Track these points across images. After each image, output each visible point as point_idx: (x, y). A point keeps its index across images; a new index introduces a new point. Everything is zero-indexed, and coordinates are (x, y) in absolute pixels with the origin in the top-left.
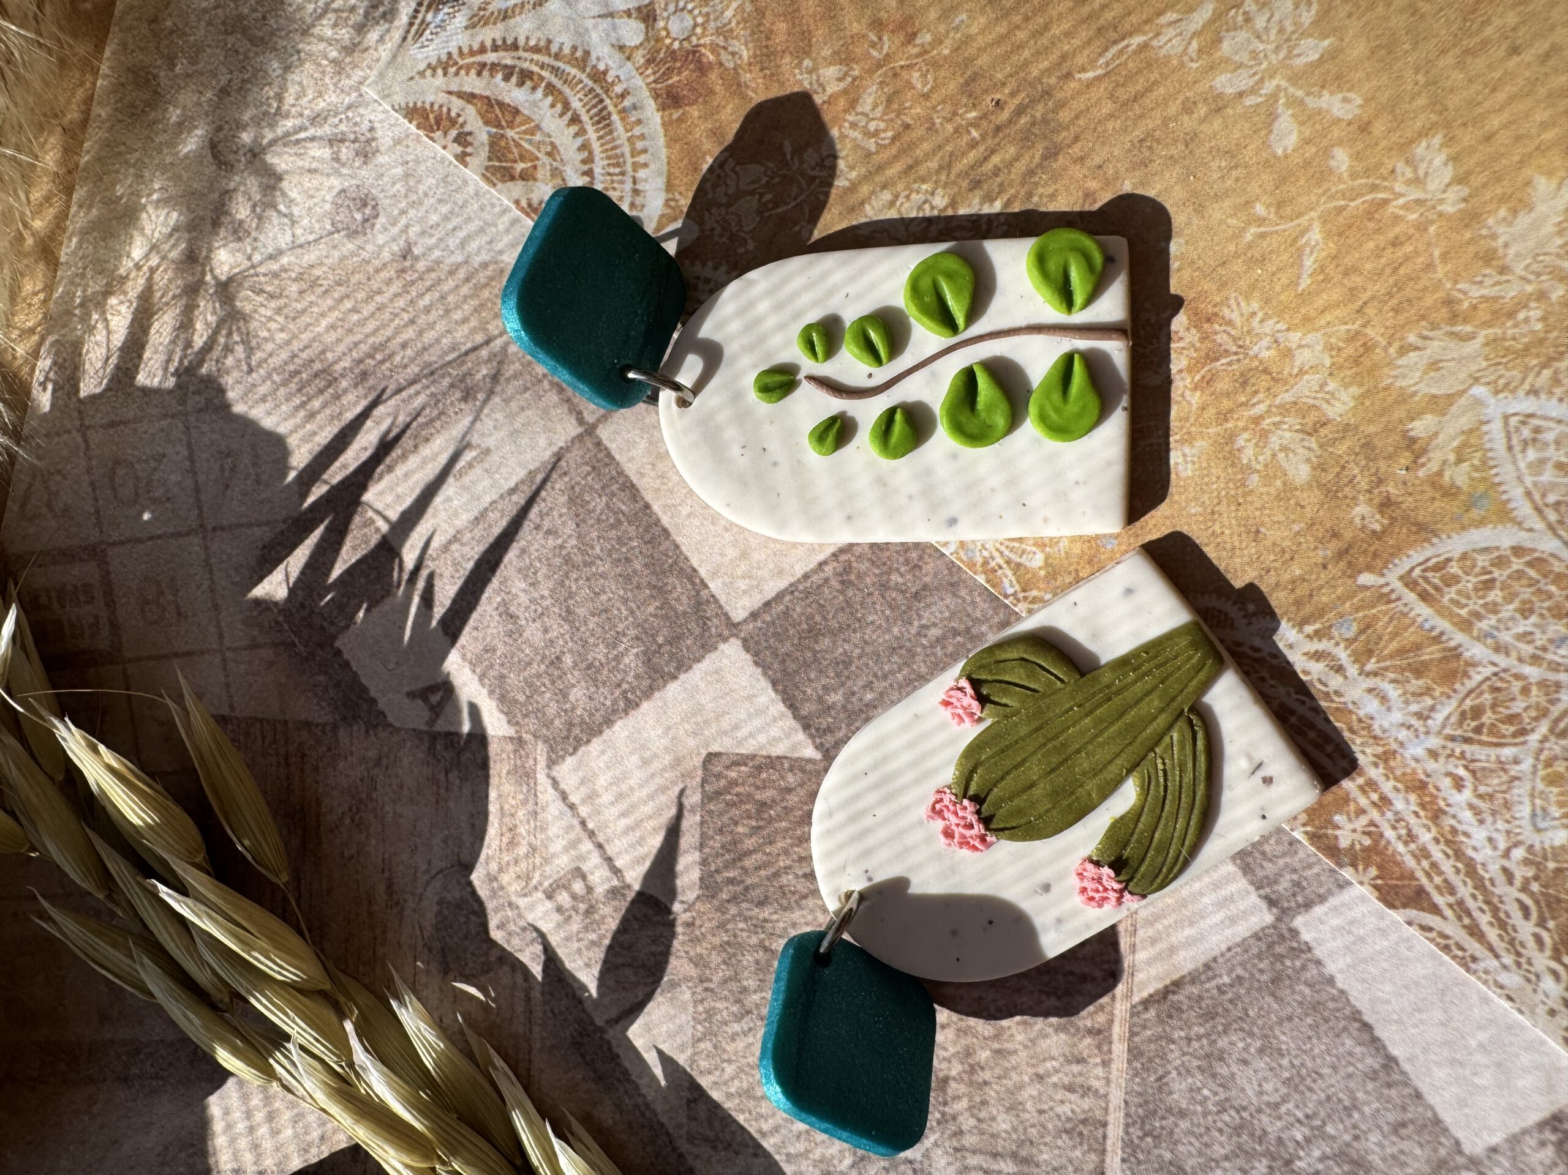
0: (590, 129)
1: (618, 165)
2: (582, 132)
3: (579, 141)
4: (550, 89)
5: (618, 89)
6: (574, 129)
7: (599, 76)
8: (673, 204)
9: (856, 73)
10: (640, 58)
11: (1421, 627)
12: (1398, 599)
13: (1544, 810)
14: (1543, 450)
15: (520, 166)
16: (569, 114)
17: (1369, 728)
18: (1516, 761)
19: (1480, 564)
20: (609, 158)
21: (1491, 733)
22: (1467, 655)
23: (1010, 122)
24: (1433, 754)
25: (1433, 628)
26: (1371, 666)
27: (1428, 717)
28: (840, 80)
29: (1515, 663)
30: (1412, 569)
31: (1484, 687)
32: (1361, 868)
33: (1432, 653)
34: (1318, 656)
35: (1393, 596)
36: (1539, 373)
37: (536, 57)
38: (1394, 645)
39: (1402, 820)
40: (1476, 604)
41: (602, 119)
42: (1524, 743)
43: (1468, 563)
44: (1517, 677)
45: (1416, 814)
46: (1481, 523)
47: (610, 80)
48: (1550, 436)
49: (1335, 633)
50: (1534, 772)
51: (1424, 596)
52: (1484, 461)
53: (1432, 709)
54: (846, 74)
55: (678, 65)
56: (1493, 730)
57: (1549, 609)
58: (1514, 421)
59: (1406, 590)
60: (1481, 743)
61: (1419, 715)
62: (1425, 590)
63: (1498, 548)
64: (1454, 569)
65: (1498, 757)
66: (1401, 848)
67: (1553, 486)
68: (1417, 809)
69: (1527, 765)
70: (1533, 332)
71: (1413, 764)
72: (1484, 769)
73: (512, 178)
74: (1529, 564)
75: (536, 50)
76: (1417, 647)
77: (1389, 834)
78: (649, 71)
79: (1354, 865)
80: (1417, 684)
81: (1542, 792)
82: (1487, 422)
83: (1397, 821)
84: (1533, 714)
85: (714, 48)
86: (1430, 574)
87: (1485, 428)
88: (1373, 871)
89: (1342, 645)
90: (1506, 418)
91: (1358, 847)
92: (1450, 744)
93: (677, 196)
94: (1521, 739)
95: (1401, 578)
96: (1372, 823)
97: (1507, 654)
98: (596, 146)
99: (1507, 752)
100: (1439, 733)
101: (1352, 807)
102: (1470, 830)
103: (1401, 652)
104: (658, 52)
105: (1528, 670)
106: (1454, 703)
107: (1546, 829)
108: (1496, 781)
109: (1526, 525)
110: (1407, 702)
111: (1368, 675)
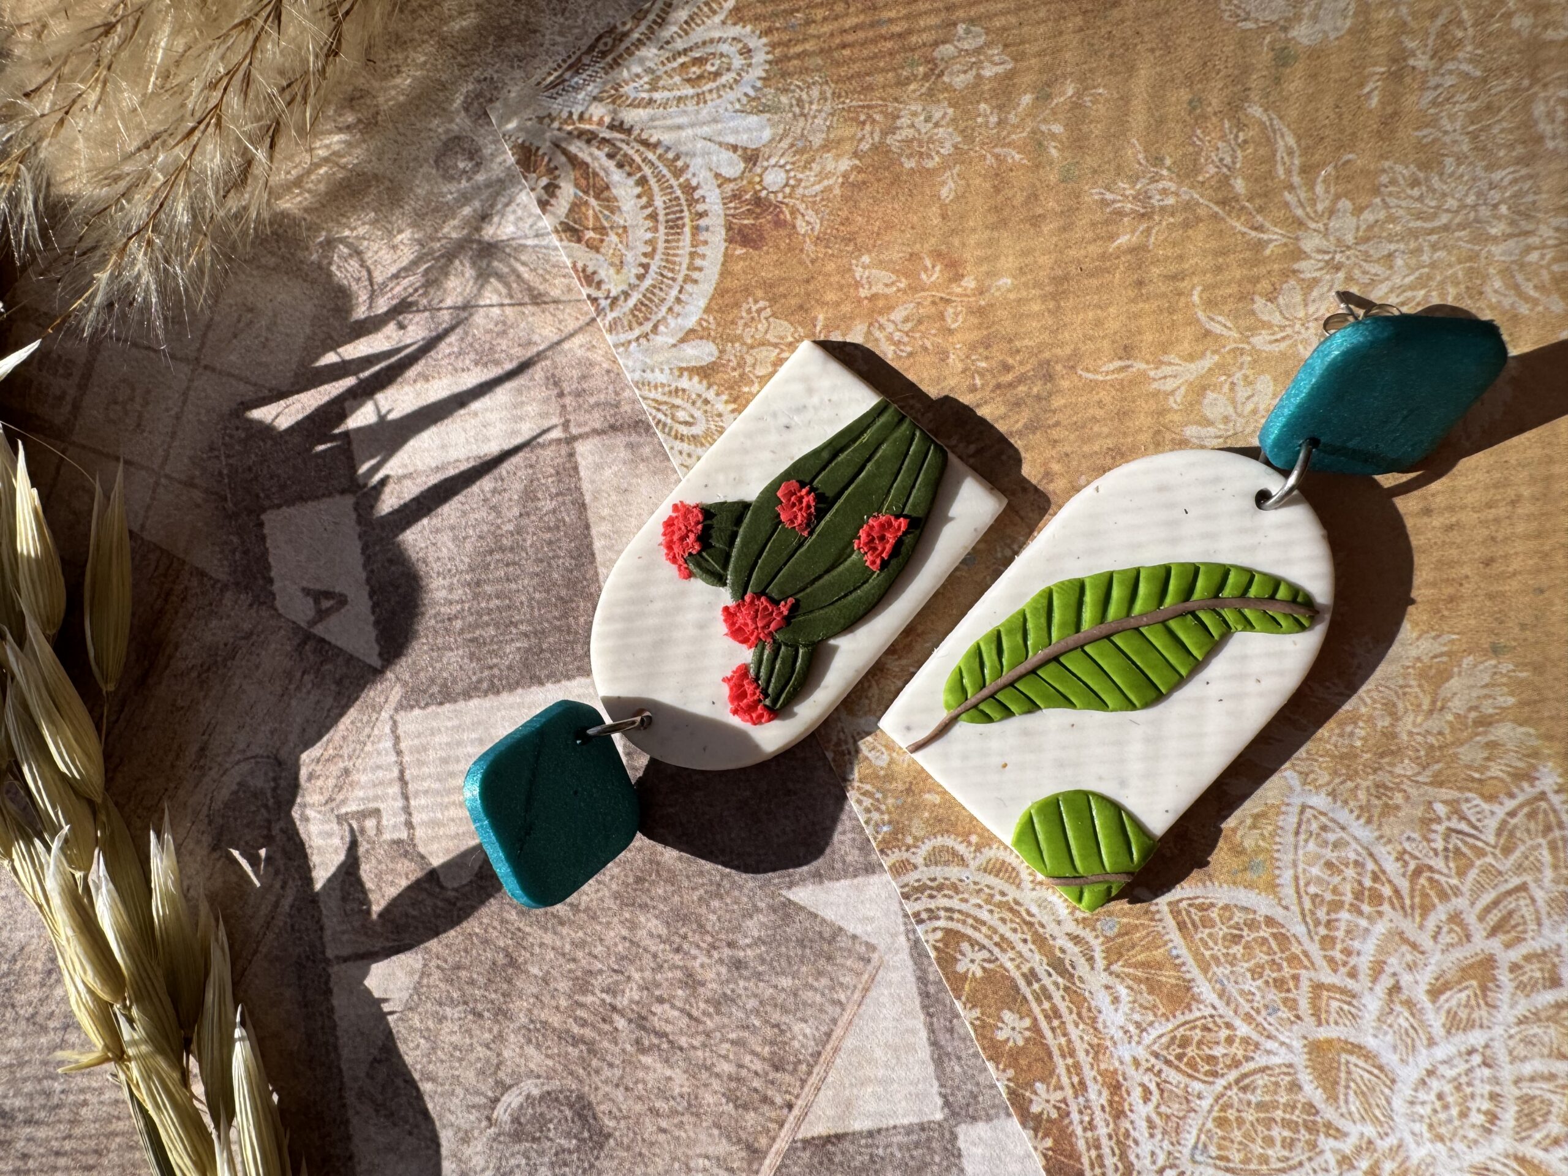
0: (662, 229)
1: (672, 271)
2: (655, 230)
3: (649, 235)
4: (643, 181)
5: (700, 208)
6: (649, 224)
7: (689, 189)
8: (705, 324)
9: (902, 285)
10: (729, 188)
11: (1170, 951)
12: (1161, 920)
13: (1205, 1146)
14: (1321, 846)
15: (590, 234)
16: (650, 210)
17: (1094, 1020)
18: (1200, 1097)
19: (1236, 919)
20: (667, 261)
21: (1187, 1064)
22: (1196, 990)
23: (1011, 385)
24: (1136, 1063)
25: (1178, 957)
26: (1115, 968)
27: (1145, 1030)
28: (886, 285)
29: (1231, 1013)
30: (1181, 900)
31: (1199, 1023)
32: (1040, 1135)
33: (1169, 977)
34: (1076, 939)
35: (1157, 917)
36: (1342, 783)
37: (642, 149)
38: (1141, 957)
39: (1090, 1108)
40: (1219, 950)
41: (675, 226)
42: (1212, 1083)
43: (1227, 914)
44: (1228, 1026)
45: (1103, 1108)
46: (1250, 886)
47: (696, 196)
48: (1331, 837)
49: (1099, 925)
50: (1210, 1112)
51: (1181, 926)
52: (1273, 834)
53: (1151, 1024)
54: (893, 283)
55: (758, 210)
56: (1192, 1064)
57: (1275, 980)
58: (1309, 813)
59: (1170, 916)
60: (1177, 1068)
61: (1138, 1025)
62: (1184, 922)
63: (1255, 912)
64: (1214, 914)
65: (1187, 1086)
66: (1079, 1131)
67: (1319, 881)
68: (1106, 1104)
69: (1205, 1104)
70: (1352, 746)
71: (1117, 1064)
72: (1171, 1091)
73: (579, 241)
74: (1274, 935)
75: (645, 143)
76: (1160, 966)
77: (1075, 1116)
78: (732, 205)
79: (1036, 1130)
80: (1147, 998)
81: (1210, 1131)
82: (1288, 805)
83: (1086, 1107)
84: (1228, 1062)
85: (794, 211)
86: (1193, 910)
87: (1284, 809)
88: (1049, 1143)
89: (1101, 939)
90: (1304, 808)
91: (1045, 1116)
92: (1153, 1060)
93: (711, 319)
94: (1211, 1079)
95: (1170, 904)
96: (1064, 1101)
97: (1228, 1004)
98: (661, 245)
99: (1197, 1086)
100: (1149, 1047)
101: (1054, 1081)
102: (1140, 1139)
103: (1144, 965)
104: (746, 192)
105: (1237, 1022)
106: (1170, 1026)
107: (1200, 1163)
108: (1177, 1106)
109: (1284, 903)
110: (1132, 1009)
111: (1111, 974)
